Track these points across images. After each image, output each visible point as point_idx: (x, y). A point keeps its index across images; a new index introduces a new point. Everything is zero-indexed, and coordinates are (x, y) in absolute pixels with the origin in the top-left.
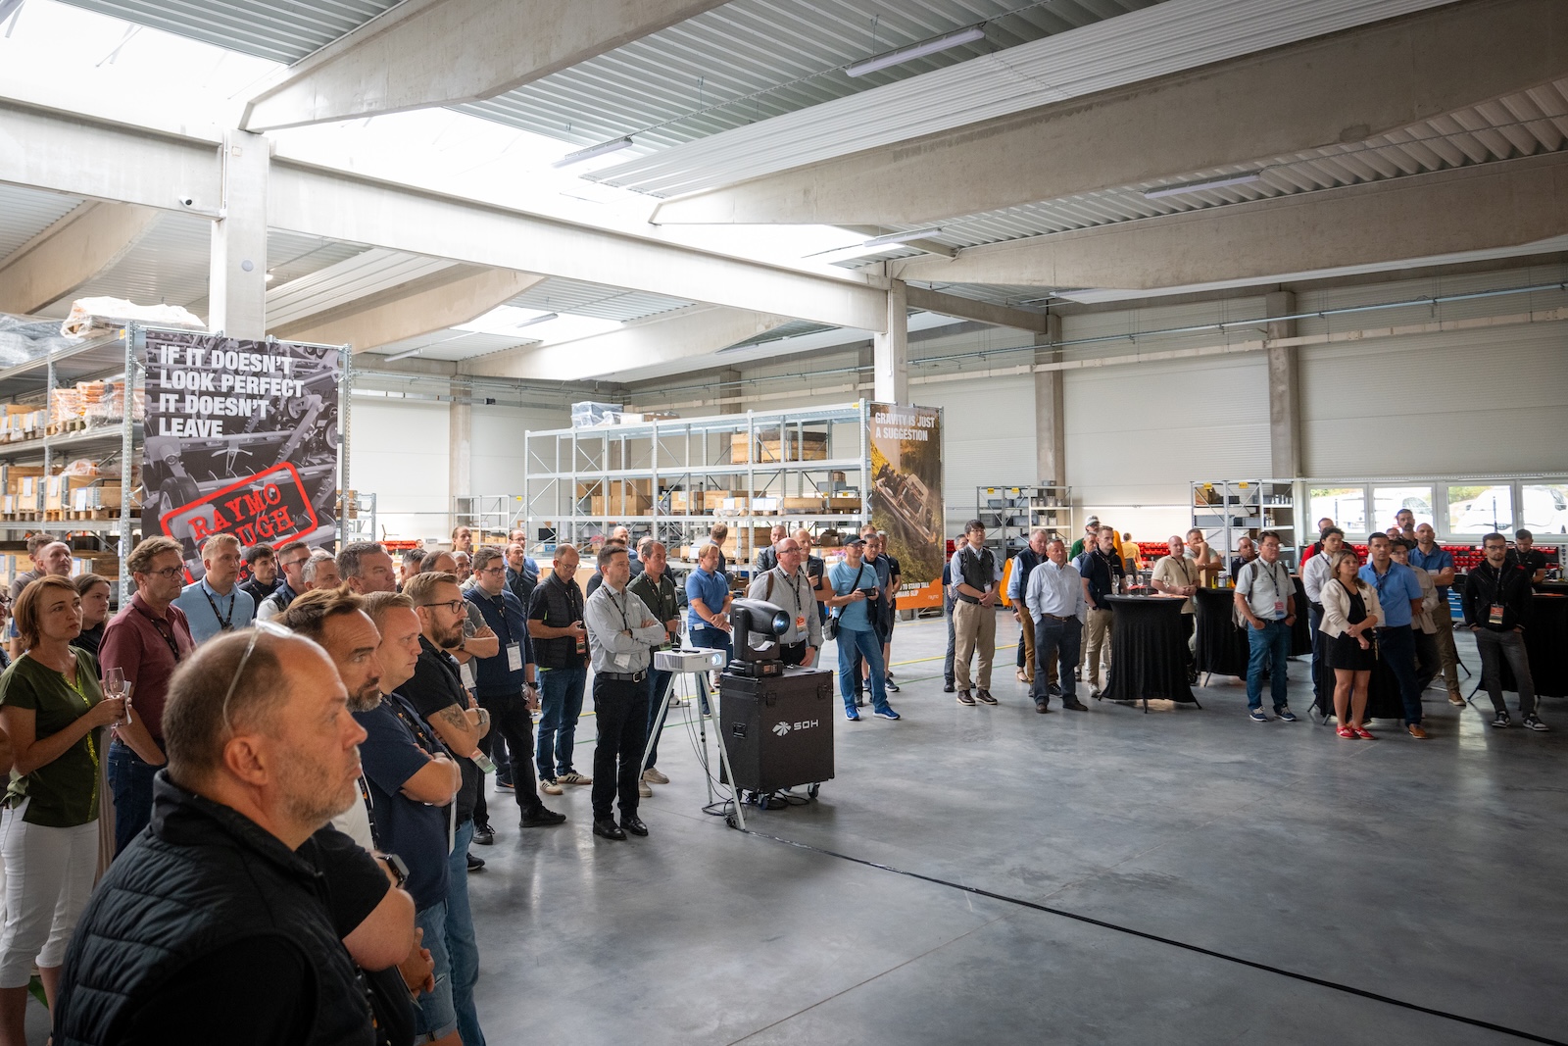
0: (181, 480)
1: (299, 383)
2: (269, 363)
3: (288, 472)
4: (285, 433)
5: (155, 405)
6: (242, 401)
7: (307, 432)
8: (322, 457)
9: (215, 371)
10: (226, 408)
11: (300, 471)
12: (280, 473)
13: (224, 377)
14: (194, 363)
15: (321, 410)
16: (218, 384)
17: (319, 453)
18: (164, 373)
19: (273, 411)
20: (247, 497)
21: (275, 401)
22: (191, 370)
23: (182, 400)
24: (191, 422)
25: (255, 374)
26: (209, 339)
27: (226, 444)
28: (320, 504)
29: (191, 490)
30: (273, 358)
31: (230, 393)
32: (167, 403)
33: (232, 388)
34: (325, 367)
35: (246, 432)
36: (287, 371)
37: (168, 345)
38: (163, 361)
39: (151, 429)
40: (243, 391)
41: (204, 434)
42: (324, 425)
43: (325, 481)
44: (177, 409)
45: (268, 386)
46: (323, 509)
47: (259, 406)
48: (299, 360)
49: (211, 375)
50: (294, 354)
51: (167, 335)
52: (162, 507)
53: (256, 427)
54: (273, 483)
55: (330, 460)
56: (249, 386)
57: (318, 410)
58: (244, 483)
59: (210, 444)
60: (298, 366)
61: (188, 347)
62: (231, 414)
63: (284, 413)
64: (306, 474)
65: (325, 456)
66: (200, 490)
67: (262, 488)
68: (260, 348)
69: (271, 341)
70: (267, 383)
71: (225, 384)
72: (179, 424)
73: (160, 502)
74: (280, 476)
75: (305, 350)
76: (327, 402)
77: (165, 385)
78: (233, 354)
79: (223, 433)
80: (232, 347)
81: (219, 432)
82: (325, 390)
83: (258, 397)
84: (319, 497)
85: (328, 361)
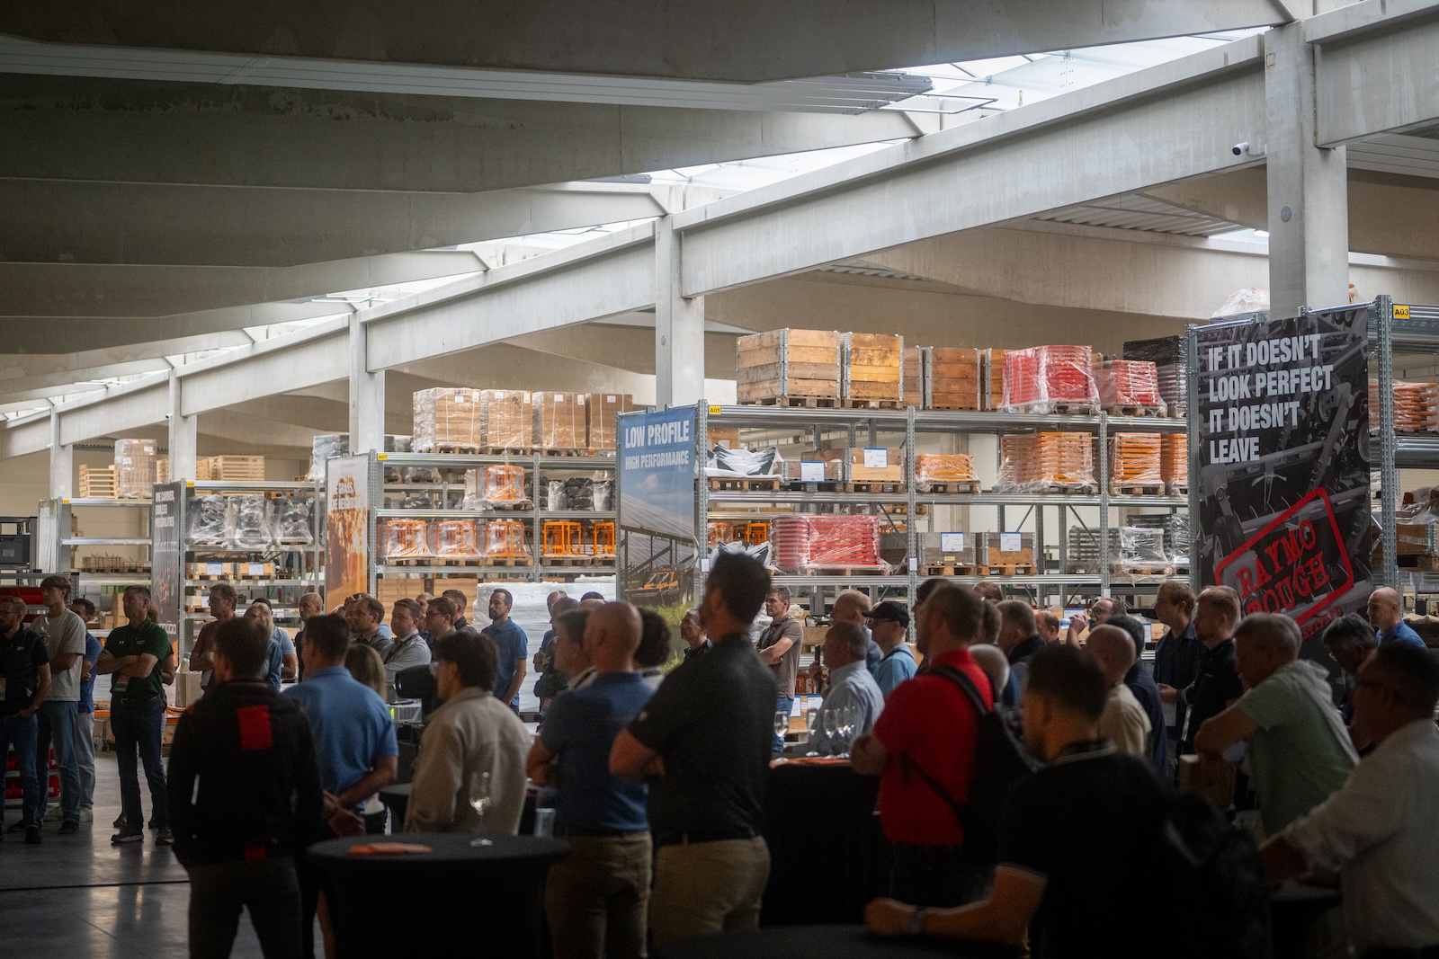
0: (1229, 519)
1: (1329, 368)
2: (1295, 347)
3: (1321, 502)
4: (1317, 445)
5: (1206, 425)
6: (1274, 405)
7: (1338, 441)
8: (1354, 476)
9: (1250, 371)
10: (1261, 419)
11: (1333, 498)
12: (1313, 505)
13: (1259, 376)
14: (1234, 366)
15: (1351, 405)
16: (1253, 387)
17: (1351, 471)
18: (1212, 381)
19: (1304, 414)
20: (1284, 540)
21: (1305, 399)
22: (1232, 375)
23: (1225, 416)
24: (1234, 442)
25: (1287, 366)
26: (1245, 328)
27: (1262, 466)
28: (1355, 550)
29: (1237, 532)
30: (1301, 338)
31: (1263, 399)
32: (1215, 425)
33: (1265, 390)
34: (1353, 339)
35: (1281, 450)
36: (1315, 355)
37: (1215, 346)
38: (1211, 369)
40: (1275, 392)
42: (1354, 427)
43: (1359, 513)
44: (1223, 427)
45: (1297, 380)
46: (1358, 556)
47: (1290, 409)
48: (1327, 334)
49: (1248, 377)
50: (1323, 328)
51: (1212, 334)
52: (1216, 555)
53: (1288, 441)
54: (1307, 518)
55: (1363, 480)
56: (1281, 383)
57: (1347, 406)
58: (1280, 521)
59: (1249, 470)
60: (1326, 345)
61: (1229, 345)
62: (1265, 426)
63: (1315, 416)
64: (1339, 503)
65: (1358, 474)
66: (1244, 532)
67: (1297, 527)
68: (1288, 328)
69: (1299, 316)
70: (1297, 376)
71: (1259, 386)
72: (1225, 447)
73: (1213, 548)
74: (1313, 508)
75: (1334, 318)
76: (1357, 391)
77: (1213, 399)
78: (1263, 343)
79: (1260, 453)
80: (1263, 335)
81: (1256, 453)
82: (1354, 373)
83: (1289, 398)
84: (1354, 537)
85: (1356, 329)
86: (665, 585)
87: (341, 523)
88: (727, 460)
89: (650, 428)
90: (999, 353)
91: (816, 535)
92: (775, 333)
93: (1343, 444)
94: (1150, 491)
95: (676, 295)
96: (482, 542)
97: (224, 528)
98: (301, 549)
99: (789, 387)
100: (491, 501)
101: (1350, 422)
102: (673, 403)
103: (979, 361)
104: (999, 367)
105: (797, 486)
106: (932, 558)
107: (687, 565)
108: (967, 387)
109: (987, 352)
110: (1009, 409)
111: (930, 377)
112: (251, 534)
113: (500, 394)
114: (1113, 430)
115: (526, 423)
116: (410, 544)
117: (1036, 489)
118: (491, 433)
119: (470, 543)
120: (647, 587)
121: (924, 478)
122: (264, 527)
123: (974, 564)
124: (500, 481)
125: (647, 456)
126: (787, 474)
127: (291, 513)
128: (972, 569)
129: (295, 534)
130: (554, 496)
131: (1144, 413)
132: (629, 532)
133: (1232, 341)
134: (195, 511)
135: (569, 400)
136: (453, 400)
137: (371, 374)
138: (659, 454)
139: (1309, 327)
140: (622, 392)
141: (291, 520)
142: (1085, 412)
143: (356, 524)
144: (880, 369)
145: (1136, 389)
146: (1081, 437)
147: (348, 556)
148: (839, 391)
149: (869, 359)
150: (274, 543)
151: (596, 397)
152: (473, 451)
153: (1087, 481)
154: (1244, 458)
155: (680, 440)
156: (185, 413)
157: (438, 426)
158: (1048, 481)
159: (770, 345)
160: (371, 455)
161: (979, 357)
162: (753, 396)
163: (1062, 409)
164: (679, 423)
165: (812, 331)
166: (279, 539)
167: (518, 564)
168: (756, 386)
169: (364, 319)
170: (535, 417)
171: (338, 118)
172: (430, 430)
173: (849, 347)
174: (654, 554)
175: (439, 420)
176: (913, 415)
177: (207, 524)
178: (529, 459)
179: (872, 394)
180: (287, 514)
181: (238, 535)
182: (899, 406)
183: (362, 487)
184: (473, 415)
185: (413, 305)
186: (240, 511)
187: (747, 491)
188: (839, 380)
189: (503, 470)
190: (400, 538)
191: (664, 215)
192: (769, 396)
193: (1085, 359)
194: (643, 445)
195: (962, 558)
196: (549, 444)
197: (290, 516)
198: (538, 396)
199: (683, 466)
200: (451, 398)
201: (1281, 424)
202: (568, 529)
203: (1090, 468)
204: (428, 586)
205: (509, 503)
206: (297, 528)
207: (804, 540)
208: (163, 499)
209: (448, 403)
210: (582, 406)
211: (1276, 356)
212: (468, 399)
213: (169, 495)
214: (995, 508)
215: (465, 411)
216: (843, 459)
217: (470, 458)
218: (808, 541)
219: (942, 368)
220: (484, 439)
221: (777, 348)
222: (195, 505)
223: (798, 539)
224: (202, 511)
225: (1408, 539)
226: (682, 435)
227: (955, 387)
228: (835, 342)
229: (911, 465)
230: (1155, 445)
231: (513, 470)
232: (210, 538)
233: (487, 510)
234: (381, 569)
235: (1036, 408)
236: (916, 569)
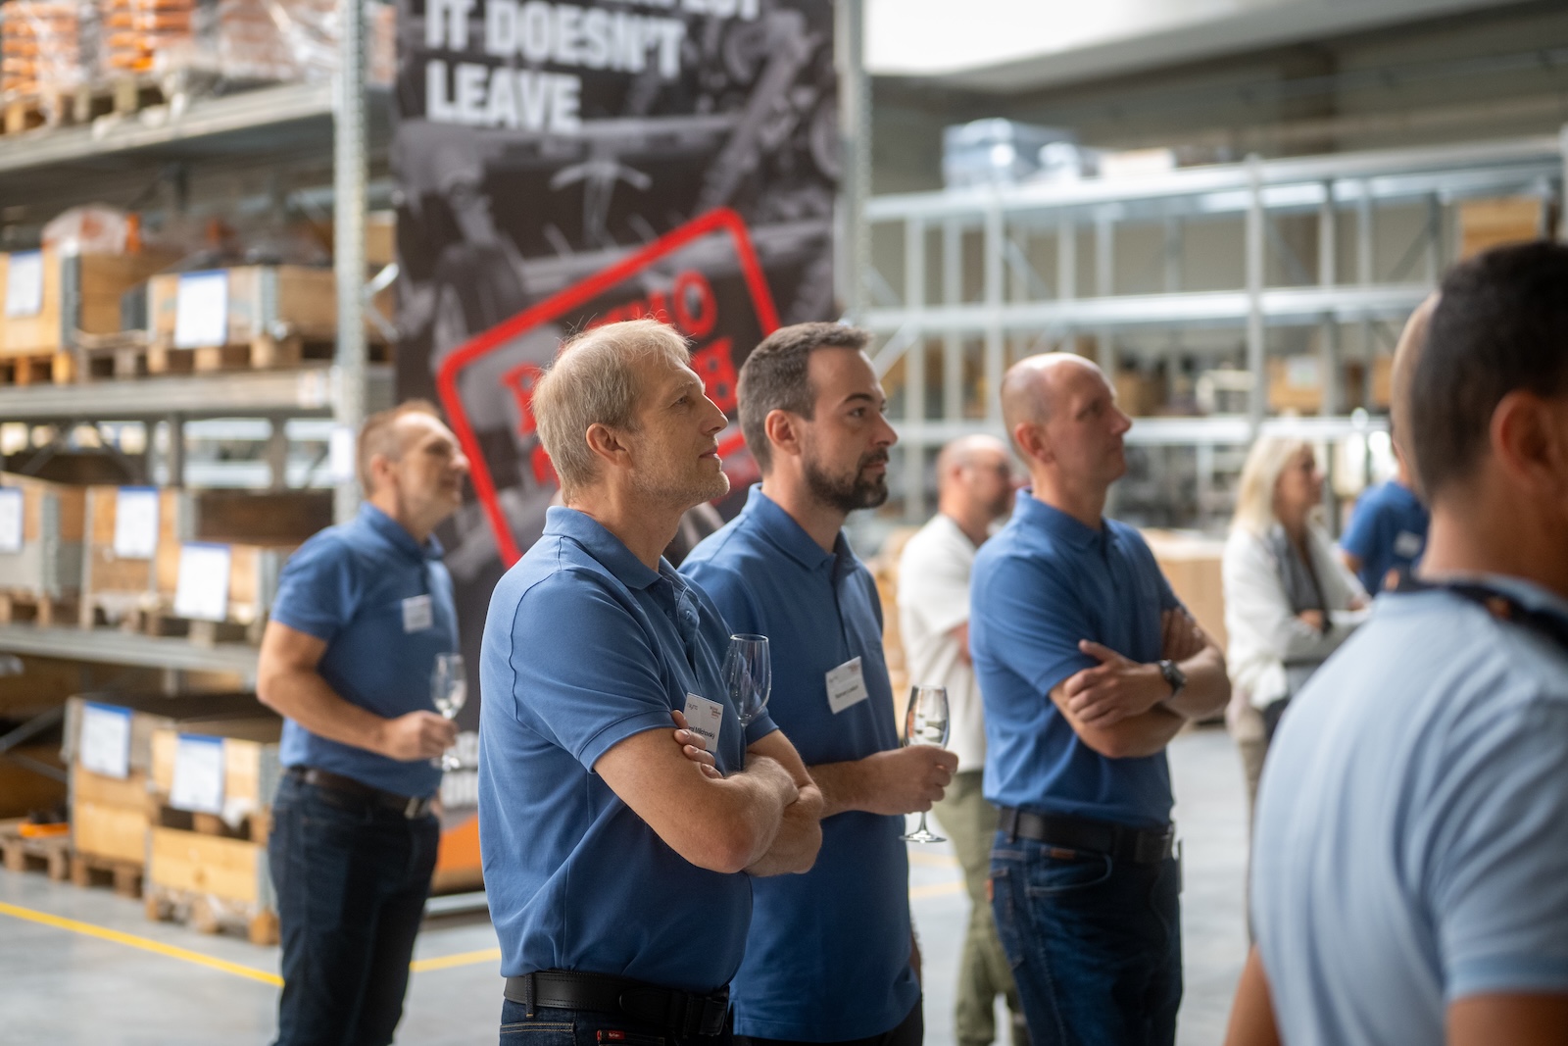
3: (730, 240)
4: (721, 122)
5: (415, 23)
6: (619, 21)
7: (770, 123)
8: (805, 197)
10: (586, 42)
11: (757, 236)
12: (710, 242)
15: (800, 60)
17: (796, 187)
19: (692, 55)
21: (696, 27)
23: (479, 13)
24: (502, 80)
27: (584, 150)
32: (445, 28)
35: (631, 116)
39: (409, 97)
41: (534, 119)
42: (808, 105)
43: (810, 270)
44: (470, 39)
47: (659, 39)
53: (654, 102)
54: (696, 270)
55: (822, 207)
58: (629, 269)
59: (547, 149)
62: (597, 58)
63: (718, 63)
65: (815, 195)
67: (669, 286)
72: (476, 84)
74: (709, 251)
79: (579, 115)
93: (782, 133)
101: (798, 92)
154: (534, 121)
201: (634, 64)
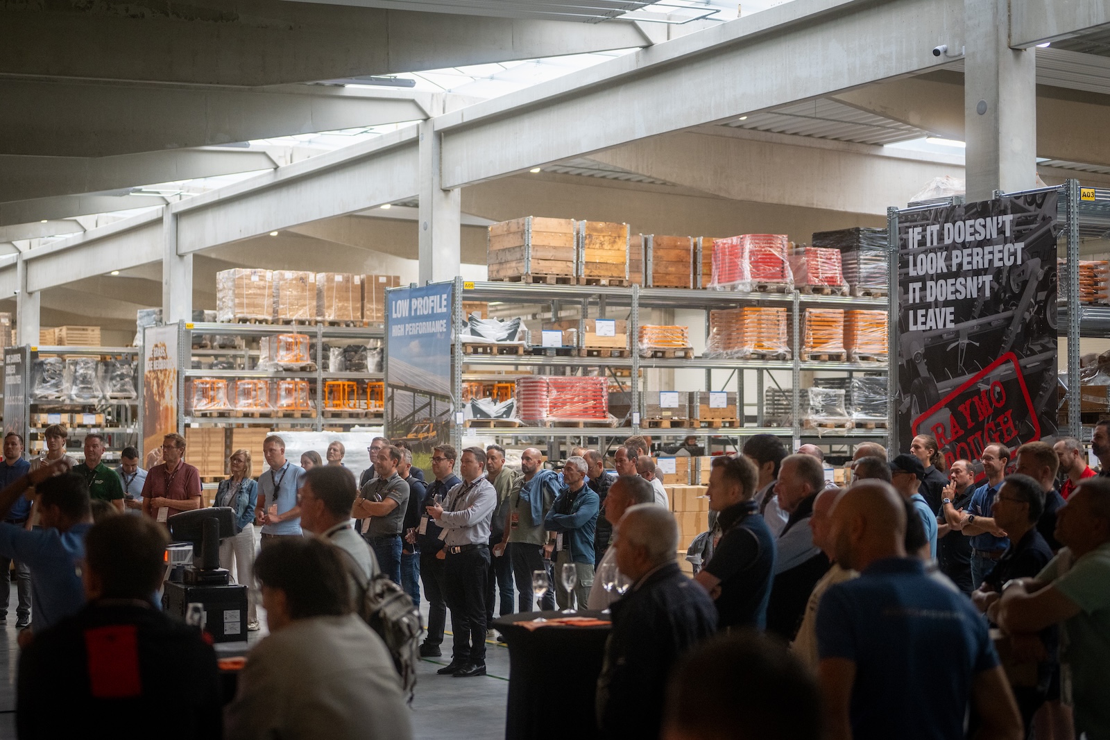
0: (927, 380)
1: (1020, 246)
2: (990, 227)
3: (1012, 365)
4: (1008, 314)
5: (906, 296)
6: (969, 279)
7: (1028, 310)
8: (1042, 342)
9: (947, 248)
10: (957, 291)
11: (1022, 362)
12: (1003, 367)
13: (955, 253)
14: (932, 243)
15: (1041, 279)
16: (949, 262)
17: (1040, 337)
18: (911, 258)
19: (996, 286)
20: (976, 399)
21: (998, 273)
22: (931, 252)
23: (923, 289)
24: (931, 311)
25: (981, 244)
26: (942, 211)
27: (957, 334)
28: (1042, 408)
29: (933, 392)
30: (995, 218)
31: (958, 273)
32: (914, 296)
33: (960, 265)
34: (1044, 219)
35: (974, 318)
36: (1008, 234)
37: (915, 226)
38: (911, 247)
39: (903, 324)
40: (969, 267)
42: (1043, 298)
43: (1046, 375)
44: (921, 299)
45: (990, 256)
46: (1045, 413)
47: (984, 282)
48: (1019, 215)
49: (945, 253)
50: (1015, 209)
51: (913, 216)
52: (913, 412)
53: (982, 311)
54: (998, 379)
55: (1051, 345)
56: (975, 258)
57: (1037, 279)
58: (973, 381)
59: (945, 336)
60: (1018, 224)
61: (928, 225)
62: (960, 297)
63: (1007, 288)
64: (1028, 366)
65: (1046, 340)
66: (939, 392)
67: (988, 387)
68: (983, 210)
69: (993, 199)
70: (990, 253)
71: (955, 262)
72: (922, 316)
73: (911, 406)
74: (1004, 370)
75: (1026, 201)
76: (1046, 265)
77: (912, 273)
78: (960, 223)
79: (955, 321)
80: (959, 216)
81: (952, 321)
82: (1044, 249)
83: (983, 272)
84: (1041, 396)
85: (1047, 210)
86: (426, 435)
87: (155, 381)
88: (479, 328)
89: (414, 301)
90: (709, 241)
91: (554, 393)
92: (521, 220)
93: (1032, 314)
94: (835, 358)
95: (436, 188)
96: (273, 396)
97: (62, 385)
98: (127, 403)
99: (532, 267)
100: (282, 363)
101: (1039, 294)
102: (433, 279)
103: (692, 247)
104: (709, 252)
105: (538, 351)
106: (651, 413)
107: (444, 418)
108: (681, 269)
109: (699, 240)
110: (717, 288)
111: (651, 260)
112: (85, 390)
113: (289, 274)
114: (804, 306)
115: (311, 299)
116: (212, 399)
117: (740, 355)
118: (281, 306)
119: (264, 399)
120: (411, 436)
121: (646, 345)
122: (96, 385)
123: (687, 418)
124: (289, 347)
125: (410, 325)
126: (530, 341)
127: (119, 373)
128: (686, 422)
129: (121, 391)
130: (334, 359)
131: (830, 292)
132: (395, 390)
133: (930, 222)
134: (38, 371)
135: (347, 280)
136: (250, 279)
137: (181, 256)
138: (421, 323)
139: (1002, 208)
140: (392, 274)
141: (118, 379)
142: (781, 291)
143: (168, 381)
144: (610, 253)
145: (824, 272)
146: (777, 312)
147: (161, 408)
148: (575, 271)
149: (601, 243)
150: (104, 397)
151: (370, 278)
152: (266, 321)
153: (782, 349)
154: (940, 326)
155: (439, 311)
156: (30, 289)
157: (237, 301)
158: (749, 349)
159: (517, 230)
160: (180, 324)
161: (692, 244)
162: (502, 275)
163: (762, 288)
164: (438, 296)
165: (553, 219)
166: (109, 394)
167: (303, 416)
168: (504, 266)
169: (176, 210)
170: (319, 294)
171: (134, 16)
172: (230, 304)
173: (583, 233)
174: (416, 408)
175: (237, 296)
176: (637, 292)
177: (48, 382)
178: (313, 329)
179: (603, 273)
180: (115, 374)
181: (74, 391)
182: (625, 284)
183: (172, 352)
184: (266, 292)
185: (215, 198)
186: (76, 371)
187: (496, 355)
188: (575, 261)
189: (292, 337)
190: (204, 393)
191: (427, 119)
192: (515, 274)
193: (782, 246)
194: (407, 315)
195: (677, 413)
196: (330, 316)
197: (117, 375)
198: (321, 277)
199: (441, 333)
200: (248, 277)
201: (975, 296)
202: (346, 387)
203: (785, 338)
204: (228, 434)
205: (296, 365)
206: (123, 385)
207: (544, 397)
208: (13, 361)
209: (245, 281)
210: (358, 285)
211: (971, 234)
212: (262, 278)
213: (17, 358)
214: (704, 371)
215: (260, 288)
216: (578, 328)
217: (264, 327)
218: (547, 398)
219: (661, 253)
220: (275, 312)
221: (522, 233)
222: (38, 366)
223: (539, 396)
224: (44, 371)
225: (1091, 399)
226: (441, 307)
227: (672, 269)
228: (572, 228)
229: (636, 335)
230: (839, 319)
231: (300, 338)
232: (52, 393)
233: (278, 371)
234: (188, 420)
235: (740, 287)
236: (638, 422)
